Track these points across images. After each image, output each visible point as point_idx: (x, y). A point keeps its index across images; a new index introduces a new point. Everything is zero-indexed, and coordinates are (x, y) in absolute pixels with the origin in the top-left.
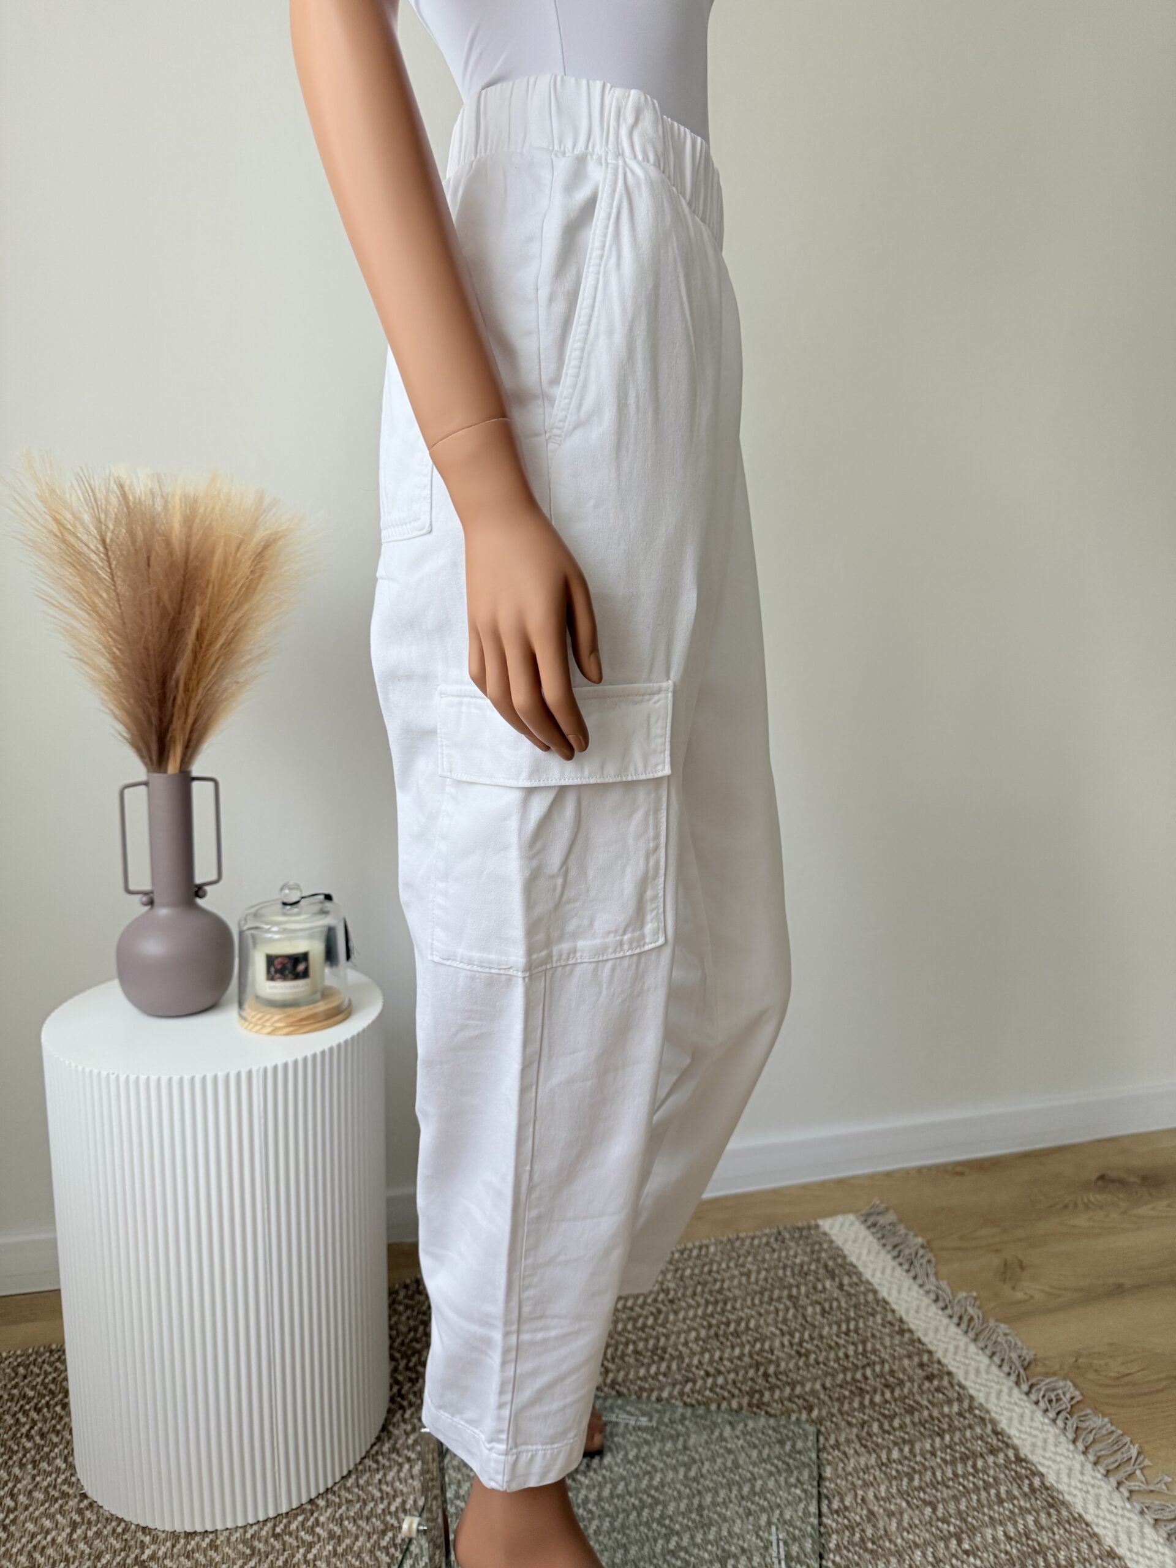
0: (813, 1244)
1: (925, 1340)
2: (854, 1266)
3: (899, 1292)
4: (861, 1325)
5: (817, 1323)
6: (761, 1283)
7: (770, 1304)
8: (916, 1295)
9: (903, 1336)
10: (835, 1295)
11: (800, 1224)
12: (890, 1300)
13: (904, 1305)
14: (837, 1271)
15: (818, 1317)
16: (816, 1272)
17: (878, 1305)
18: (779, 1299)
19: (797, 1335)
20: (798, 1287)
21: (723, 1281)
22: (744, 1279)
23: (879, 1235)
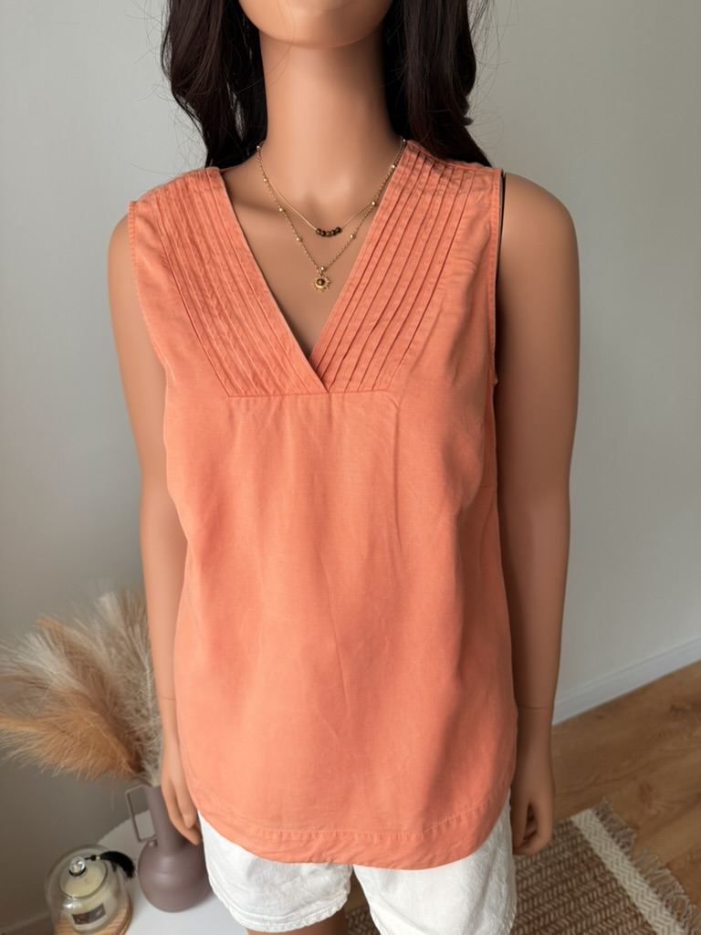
0: (572, 839)
1: (650, 922)
2: (600, 858)
3: (630, 880)
4: (613, 913)
5: (588, 913)
6: (550, 879)
7: (558, 898)
8: (638, 882)
9: (637, 920)
10: (593, 885)
11: (562, 822)
12: (626, 887)
13: (635, 891)
14: (590, 865)
15: (588, 907)
16: (578, 865)
17: (620, 893)
18: (563, 894)
19: (579, 925)
20: (571, 880)
21: (527, 879)
22: (539, 875)
23: (607, 828)
